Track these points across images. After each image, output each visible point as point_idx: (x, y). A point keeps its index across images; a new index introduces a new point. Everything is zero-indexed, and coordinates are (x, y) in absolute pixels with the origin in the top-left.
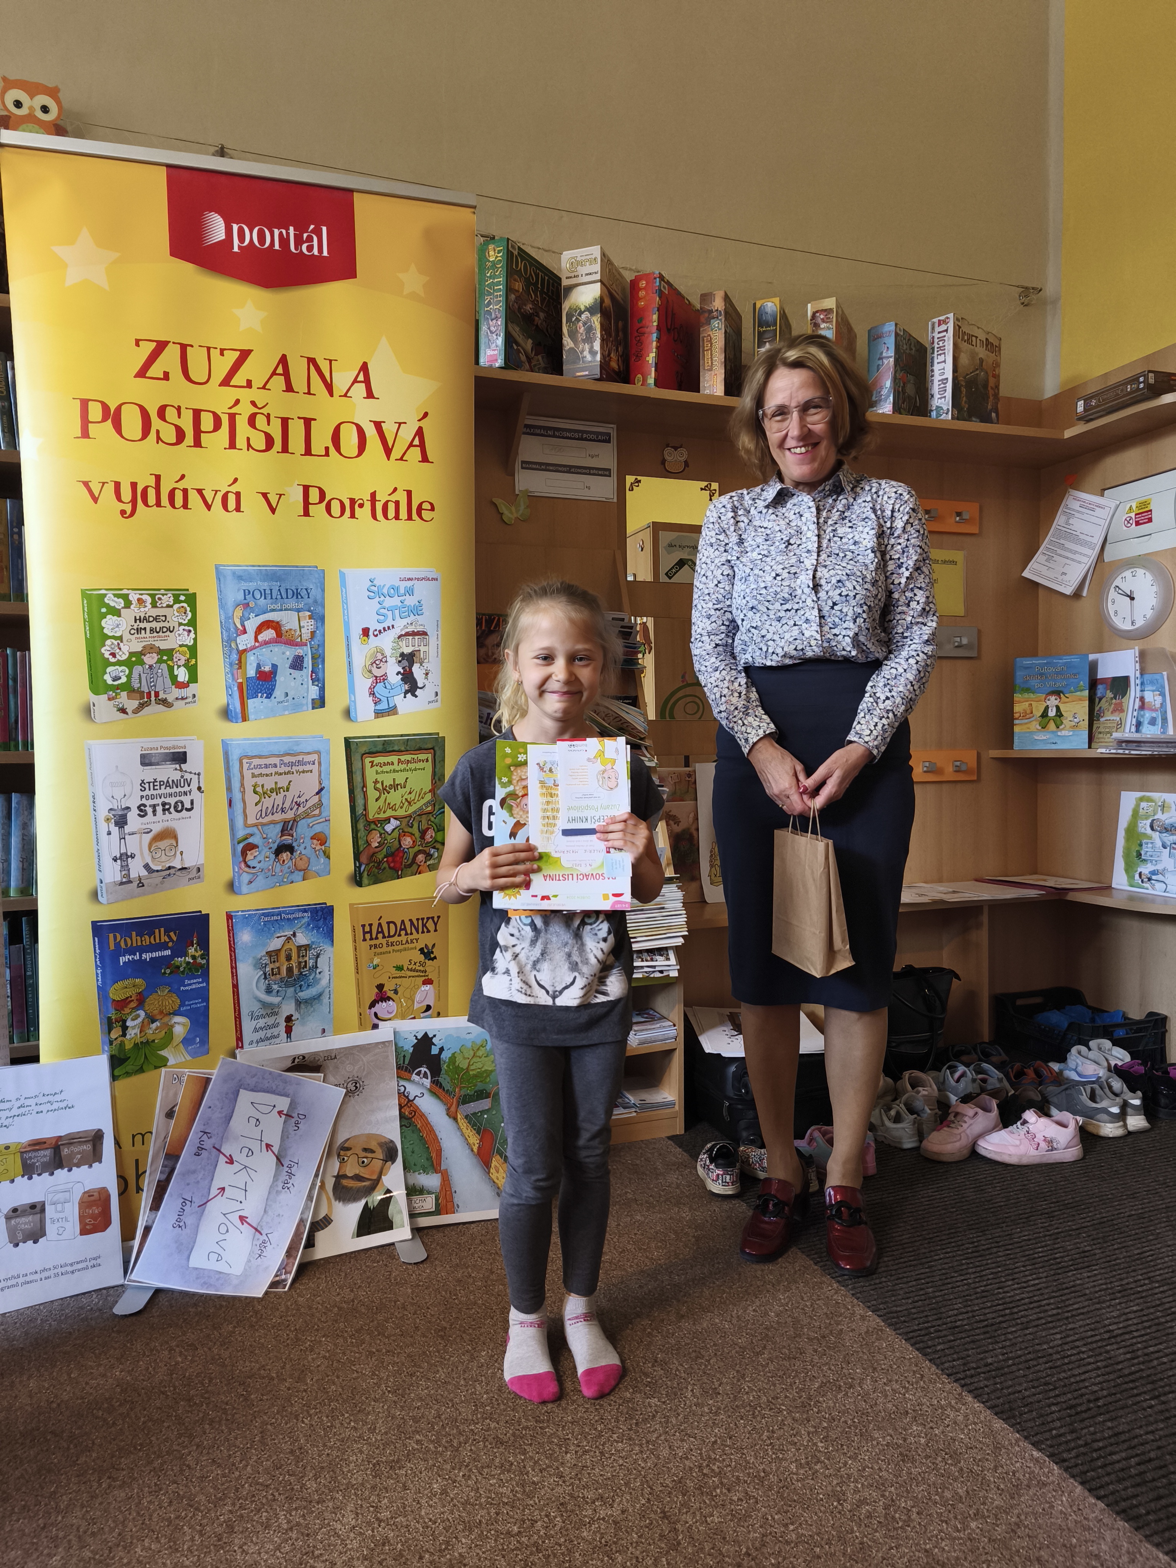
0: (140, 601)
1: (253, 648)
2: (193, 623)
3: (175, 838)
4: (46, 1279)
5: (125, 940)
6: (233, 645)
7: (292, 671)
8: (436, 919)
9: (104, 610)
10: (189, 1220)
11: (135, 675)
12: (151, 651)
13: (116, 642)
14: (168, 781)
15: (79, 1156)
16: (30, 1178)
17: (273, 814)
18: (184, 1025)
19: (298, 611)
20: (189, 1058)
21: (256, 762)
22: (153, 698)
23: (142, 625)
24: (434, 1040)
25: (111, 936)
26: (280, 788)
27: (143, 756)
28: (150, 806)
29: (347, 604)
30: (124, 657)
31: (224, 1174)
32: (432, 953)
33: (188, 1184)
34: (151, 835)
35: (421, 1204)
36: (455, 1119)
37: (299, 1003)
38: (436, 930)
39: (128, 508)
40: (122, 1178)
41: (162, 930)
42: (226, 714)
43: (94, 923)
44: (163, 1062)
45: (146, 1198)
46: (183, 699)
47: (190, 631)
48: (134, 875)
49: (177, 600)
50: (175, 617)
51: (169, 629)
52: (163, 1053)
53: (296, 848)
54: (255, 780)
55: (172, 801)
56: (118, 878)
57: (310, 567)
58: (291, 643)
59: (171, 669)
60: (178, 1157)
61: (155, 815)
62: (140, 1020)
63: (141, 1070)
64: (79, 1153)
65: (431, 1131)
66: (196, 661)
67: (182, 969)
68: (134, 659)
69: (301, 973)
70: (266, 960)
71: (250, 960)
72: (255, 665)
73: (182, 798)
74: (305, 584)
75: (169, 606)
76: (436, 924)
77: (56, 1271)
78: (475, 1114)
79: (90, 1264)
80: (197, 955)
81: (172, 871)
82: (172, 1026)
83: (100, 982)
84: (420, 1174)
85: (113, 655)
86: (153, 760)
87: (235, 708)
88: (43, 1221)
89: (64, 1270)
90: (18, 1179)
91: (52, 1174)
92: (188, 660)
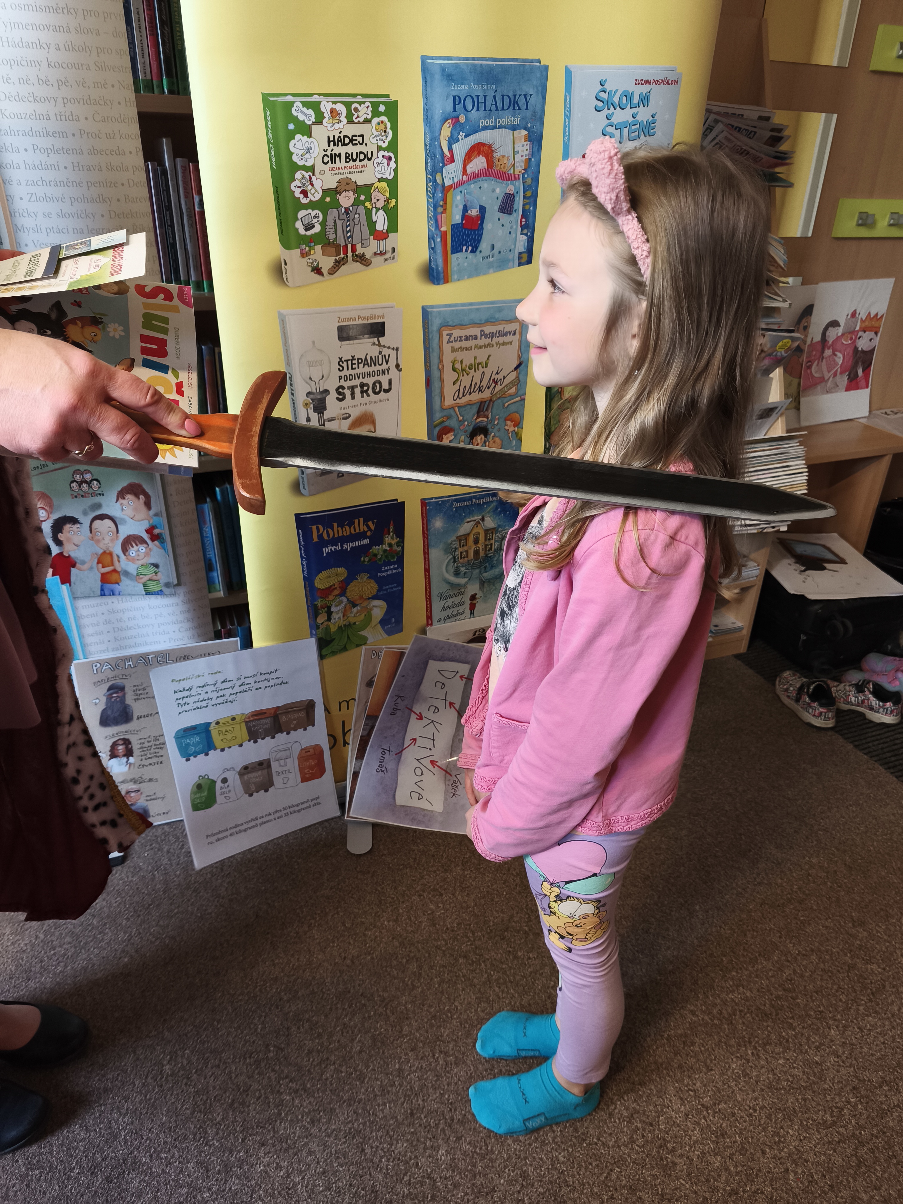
0: (334, 113)
1: (460, 183)
2: (393, 146)
3: (373, 423)
4: (278, 818)
5: (328, 532)
6: (438, 179)
7: (501, 215)
9: (291, 127)
10: (390, 765)
11: (330, 223)
12: (347, 188)
13: (307, 175)
14: (366, 359)
15: (295, 722)
16: (256, 742)
17: (470, 394)
18: (381, 607)
19: (514, 128)
20: (385, 636)
21: (457, 333)
22: (350, 254)
23: (337, 150)
25: (314, 528)
26: (479, 364)
27: (340, 329)
28: (349, 388)
29: (569, 118)
30: (318, 197)
31: (415, 728)
33: (386, 736)
34: (349, 421)
37: (482, 583)
40: (332, 736)
41: (361, 519)
42: (429, 273)
43: (297, 516)
44: (364, 641)
45: (351, 751)
46: (381, 254)
49: (376, 113)
50: (373, 137)
51: (366, 156)
52: (363, 633)
53: (490, 430)
54: (454, 354)
55: (370, 381)
57: (532, 61)
58: (504, 177)
59: (369, 213)
60: (377, 717)
61: (353, 398)
62: (343, 605)
63: (345, 649)
64: (295, 719)
66: (397, 202)
67: (379, 557)
68: (328, 199)
69: (487, 556)
70: (456, 544)
71: (442, 546)
72: (461, 207)
74: (524, 87)
75: (367, 121)
77: (286, 811)
79: (312, 804)
80: (393, 542)
82: (371, 610)
83: (306, 573)
85: (305, 193)
86: (352, 333)
87: (437, 266)
88: (270, 775)
89: (292, 810)
90: (246, 744)
91: (273, 737)
92: (387, 201)
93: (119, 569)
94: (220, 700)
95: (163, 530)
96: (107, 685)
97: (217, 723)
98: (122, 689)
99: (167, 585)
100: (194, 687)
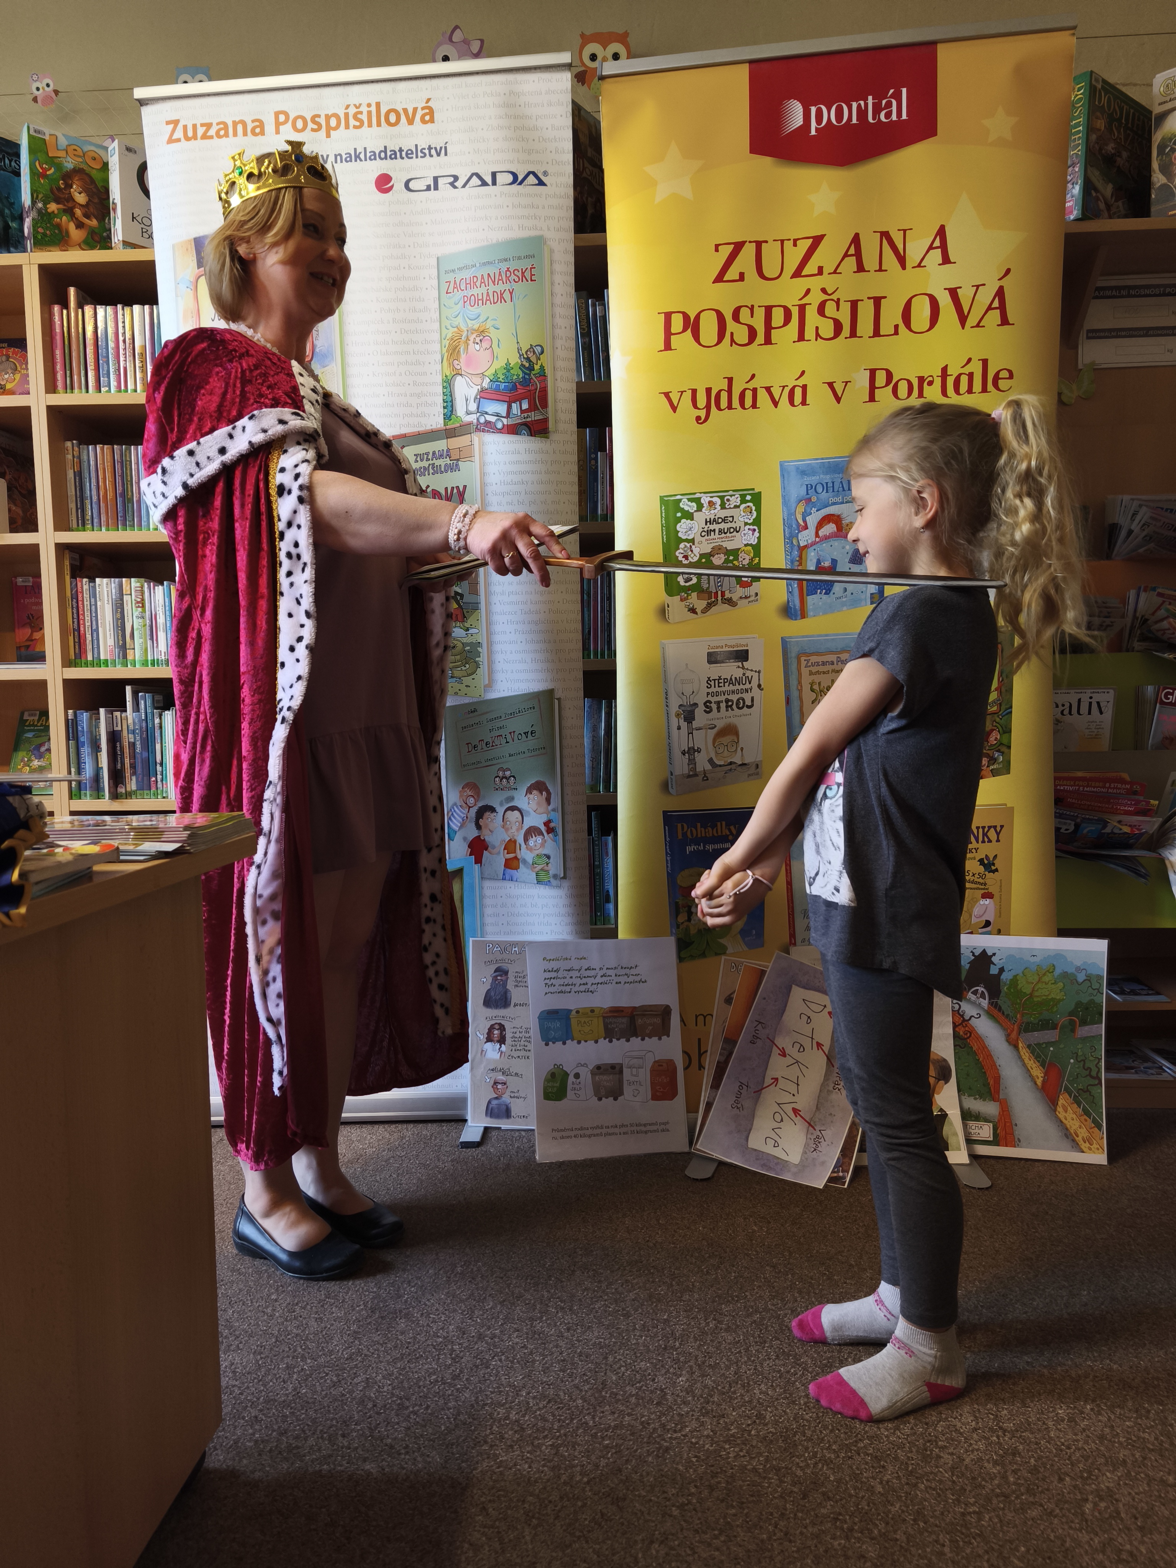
0: (711, 504)
1: (814, 543)
2: (757, 522)
3: (737, 734)
4: (624, 1133)
5: (691, 831)
6: (795, 542)
7: (851, 565)
8: (998, 829)
9: (679, 515)
10: (747, 1103)
12: (719, 552)
13: (688, 545)
14: (731, 679)
15: (651, 1028)
16: (611, 1041)
20: (745, 948)
21: (814, 659)
22: (720, 598)
23: (712, 527)
24: (994, 959)
25: (679, 825)
27: (710, 655)
28: (715, 702)
30: (696, 559)
31: (777, 1066)
32: (994, 864)
33: (744, 1070)
34: (715, 730)
35: (977, 1131)
36: (1016, 1047)
38: (998, 841)
39: (703, 414)
40: (687, 1054)
41: (724, 823)
42: (787, 612)
43: (664, 812)
44: (722, 951)
45: (707, 1076)
46: (746, 597)
47: (754, 530)
48: (699, 768)
49: (744, 501)
50: (741, 517)
51: (735, 530)
52: (722, 941)
54: (813, 677)
55: (735, 698)
56: (686, 771)
60: (736, 1041)
61: (719, 711)
63: (703, 955)
64: (650, 1025)
65: (989, 1056)
66: (759, 560)
68: (704, 560)
72: (815, 561)
73: (744, 695)
75: (736, 507)
76: (998, 834)
77: (632, 1128)
78: (1039, 1045)
79: (661, 1128)
81: (733, 766)
83: (669, 868)
84: (975, 1099)
85: (686, 557)
86: (719, 658)
87: (795, 606)
88: (621, 1081)
89: (639, 1128)
90: (601, 1041)
91: (628, 1040)
92: (752, 560)
93: (519, 857)
94: (583, 988)
95: (557, 824)
96: (494, 967)
97: (578, 1012)
98: (506, 973)
99: (555, 876)
100: (562, 969)
